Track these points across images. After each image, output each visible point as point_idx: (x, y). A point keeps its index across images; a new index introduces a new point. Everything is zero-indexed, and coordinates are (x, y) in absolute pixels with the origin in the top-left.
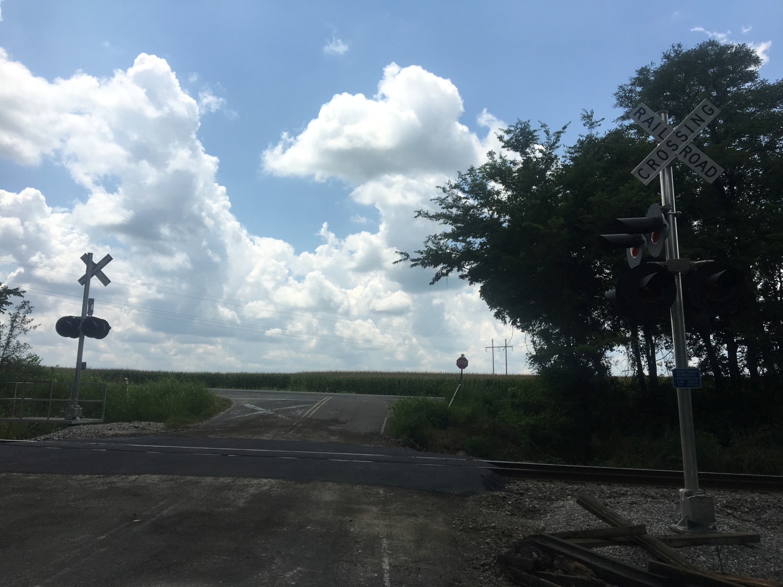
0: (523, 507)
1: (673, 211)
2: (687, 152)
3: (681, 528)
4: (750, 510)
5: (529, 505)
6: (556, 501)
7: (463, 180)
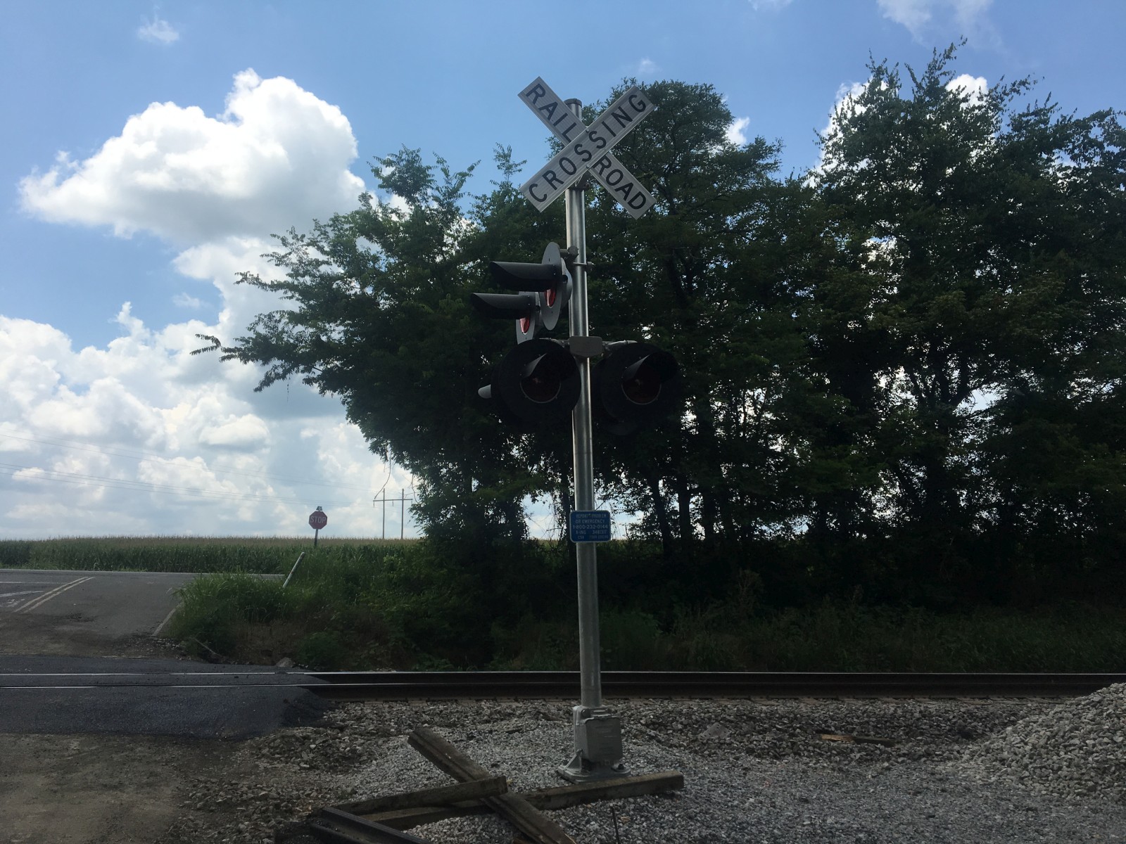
0: (334, 753)
1: (582, 261)
2: (604, 167)
3: (571, 772)
4: (685, 726)
5: (345, 749)
6: (395, 736)
7: (322, 234)
